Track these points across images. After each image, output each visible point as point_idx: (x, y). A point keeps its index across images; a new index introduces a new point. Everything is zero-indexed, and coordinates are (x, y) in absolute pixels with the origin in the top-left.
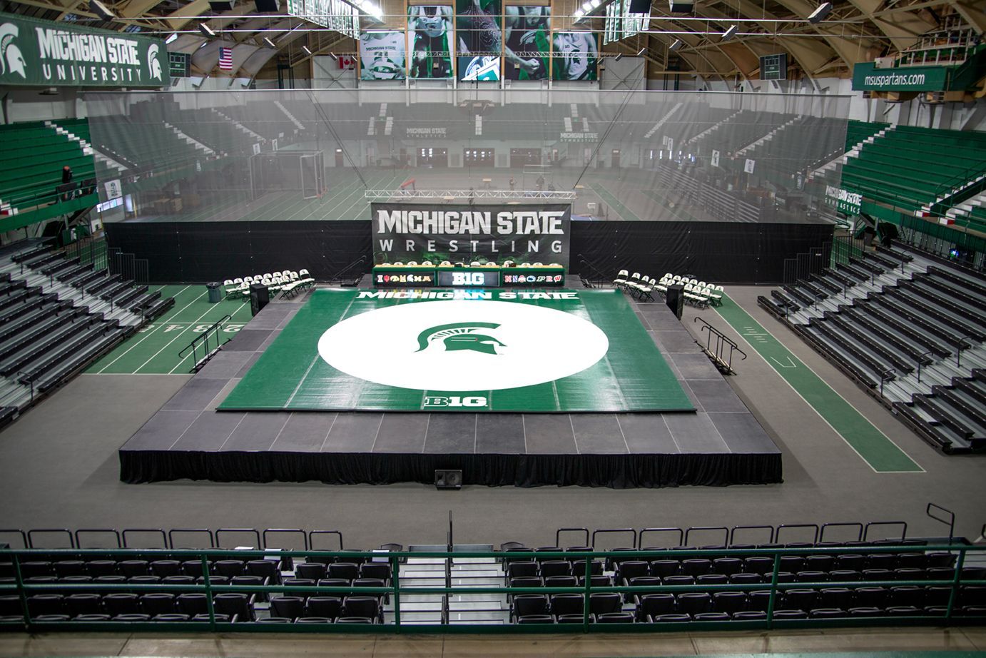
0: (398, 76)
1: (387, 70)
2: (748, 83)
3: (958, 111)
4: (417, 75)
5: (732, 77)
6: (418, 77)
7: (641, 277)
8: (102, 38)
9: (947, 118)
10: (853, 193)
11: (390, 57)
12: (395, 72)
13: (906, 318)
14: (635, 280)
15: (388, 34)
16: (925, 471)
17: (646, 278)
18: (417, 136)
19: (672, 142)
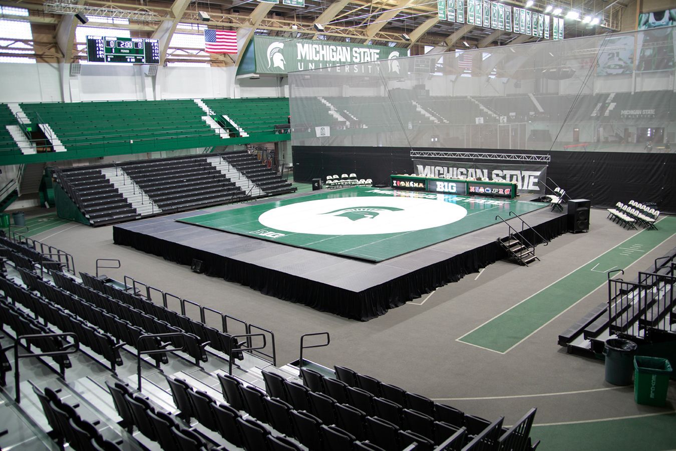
0: (627, 71)
1: (618, 67)
4: (643, 69)
6: (644, 70)
8: (349, 48)
11: (620, 56)
12: (624, 68)
15: (621, 38)
18: (630, 116)
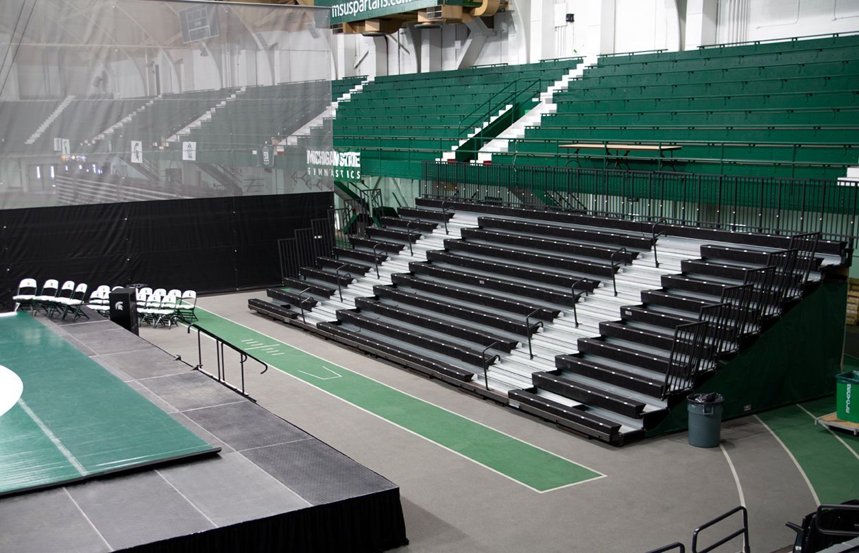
2: (166, 56)
3: (448, 49)
5: (140, 52)
7: (61, 285)
9: (437, 58)
10: (348, 151)
13: (478, 284)
14: (50, 292)
16: (605, 476)
17: (69, 285)
19: (68, 145)
